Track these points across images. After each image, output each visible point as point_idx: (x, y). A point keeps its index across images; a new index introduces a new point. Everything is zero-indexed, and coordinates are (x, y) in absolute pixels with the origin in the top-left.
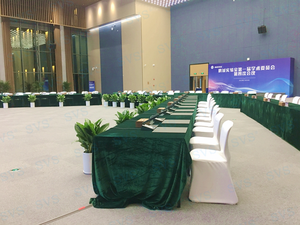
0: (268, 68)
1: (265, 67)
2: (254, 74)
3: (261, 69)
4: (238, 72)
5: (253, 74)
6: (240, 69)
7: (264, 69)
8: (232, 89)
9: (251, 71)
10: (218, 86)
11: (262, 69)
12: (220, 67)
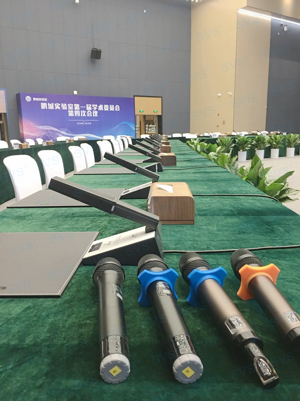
0: (112, 108)
1: (109, 107)
4: (74, 110)
6: (77, 106)
9: (92, 111)
10: (44, 131)
12: (43, 99)
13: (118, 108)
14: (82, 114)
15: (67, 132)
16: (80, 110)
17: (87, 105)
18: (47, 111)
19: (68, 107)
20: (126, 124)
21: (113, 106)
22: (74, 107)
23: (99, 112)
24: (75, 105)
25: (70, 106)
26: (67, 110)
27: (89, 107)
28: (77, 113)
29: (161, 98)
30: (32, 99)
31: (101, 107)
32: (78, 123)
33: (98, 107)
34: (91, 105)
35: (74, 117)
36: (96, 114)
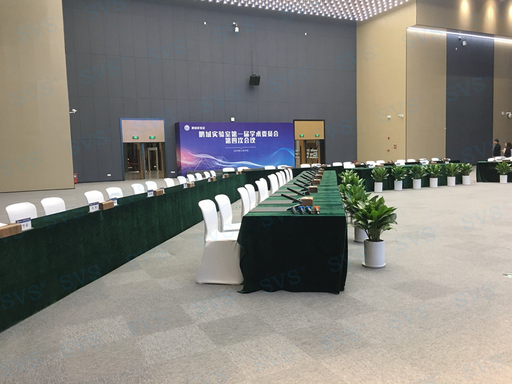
0: (270, 134)
2: (254, 142)
3: (263, 135)
4: (231, 138)
6: (234, 134)
8: (224, 164)
12: (201, 128)
13: (276, 134)
14: (239, 141)
15: (223, 160)
16: (237, 137)
17: (244, 132)
18: (205, 139)
19: (225, 134)
20: (285, 150)
21: (272, 132)
22: (231, 134)
23: (257, 138)
24: (232, 132)
25: (228, 134)
26: (225, 138)
27: (246, 135)
28: (234, 140)
29: (323, 122)
30: (191, 128)
31: (258, 134)
32: (235, 151)
33: (255, 134)
34: (248, 132)
35: (231, 145)
36: (253, 140)
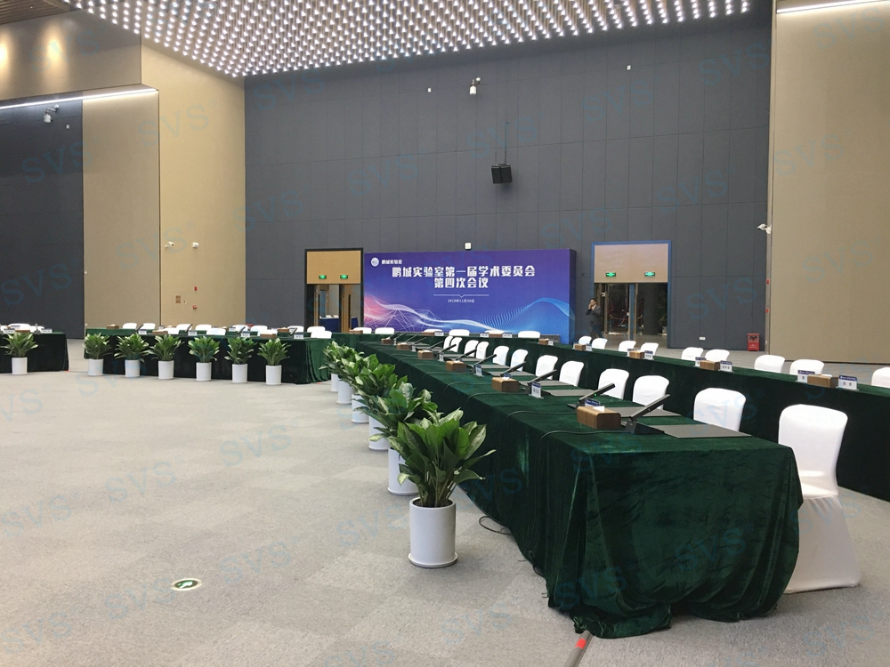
0: (518, 272)
1: (512, 269)
2: (485, 286)
3: (503, 273)
4: (445, 278)
5: (482, 284)
6: (450, 271)
7: (508, 274)
8: (430, 323)
9: (477, 278)
10: (392, 314)
11: (504, 275)
12: (396, 262)
13: (531, 271)
14: (458, 284)
16: (455, 278)
17: (469, 268)
18: (401, 279)
19: (434, 271)
20: (548, 304)
21: (521, 267)
22: (444, 271)
23: (492, 280)
24: (447, 268)
25: (439, 271)
27: (472, 272)
28: (450, 282)
31: (495, 271)
32: (450, 301)
33: (489, 271)
34: (475, 268)
35: (444, 290)
36: (484, 282)
